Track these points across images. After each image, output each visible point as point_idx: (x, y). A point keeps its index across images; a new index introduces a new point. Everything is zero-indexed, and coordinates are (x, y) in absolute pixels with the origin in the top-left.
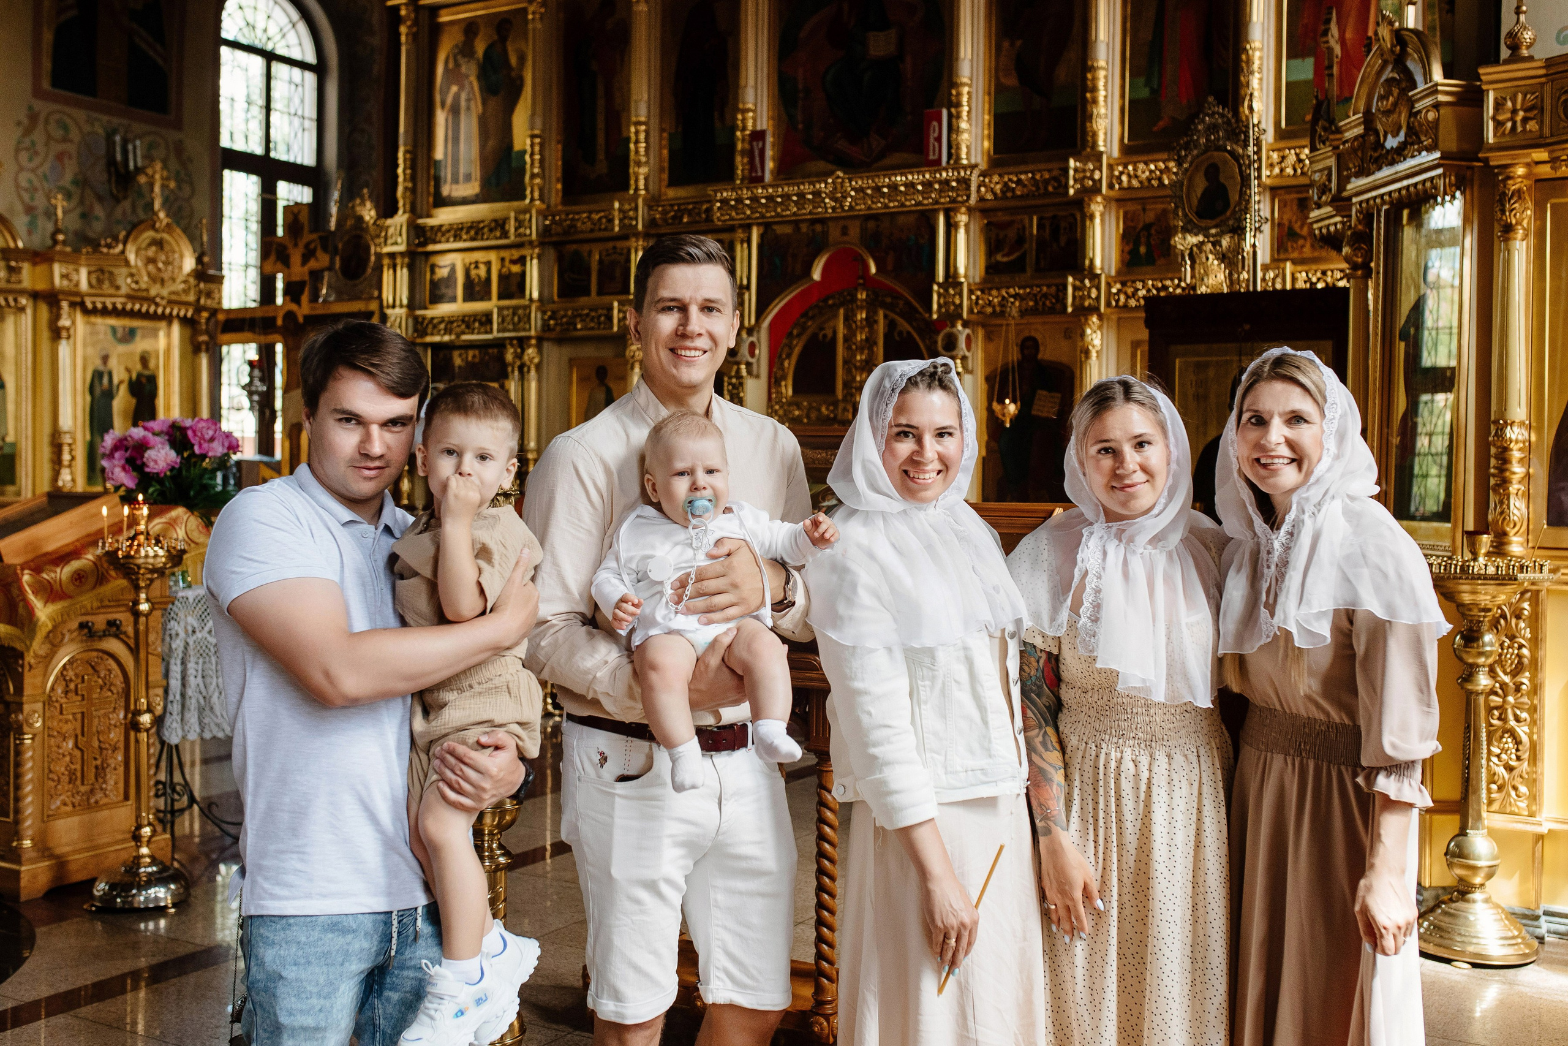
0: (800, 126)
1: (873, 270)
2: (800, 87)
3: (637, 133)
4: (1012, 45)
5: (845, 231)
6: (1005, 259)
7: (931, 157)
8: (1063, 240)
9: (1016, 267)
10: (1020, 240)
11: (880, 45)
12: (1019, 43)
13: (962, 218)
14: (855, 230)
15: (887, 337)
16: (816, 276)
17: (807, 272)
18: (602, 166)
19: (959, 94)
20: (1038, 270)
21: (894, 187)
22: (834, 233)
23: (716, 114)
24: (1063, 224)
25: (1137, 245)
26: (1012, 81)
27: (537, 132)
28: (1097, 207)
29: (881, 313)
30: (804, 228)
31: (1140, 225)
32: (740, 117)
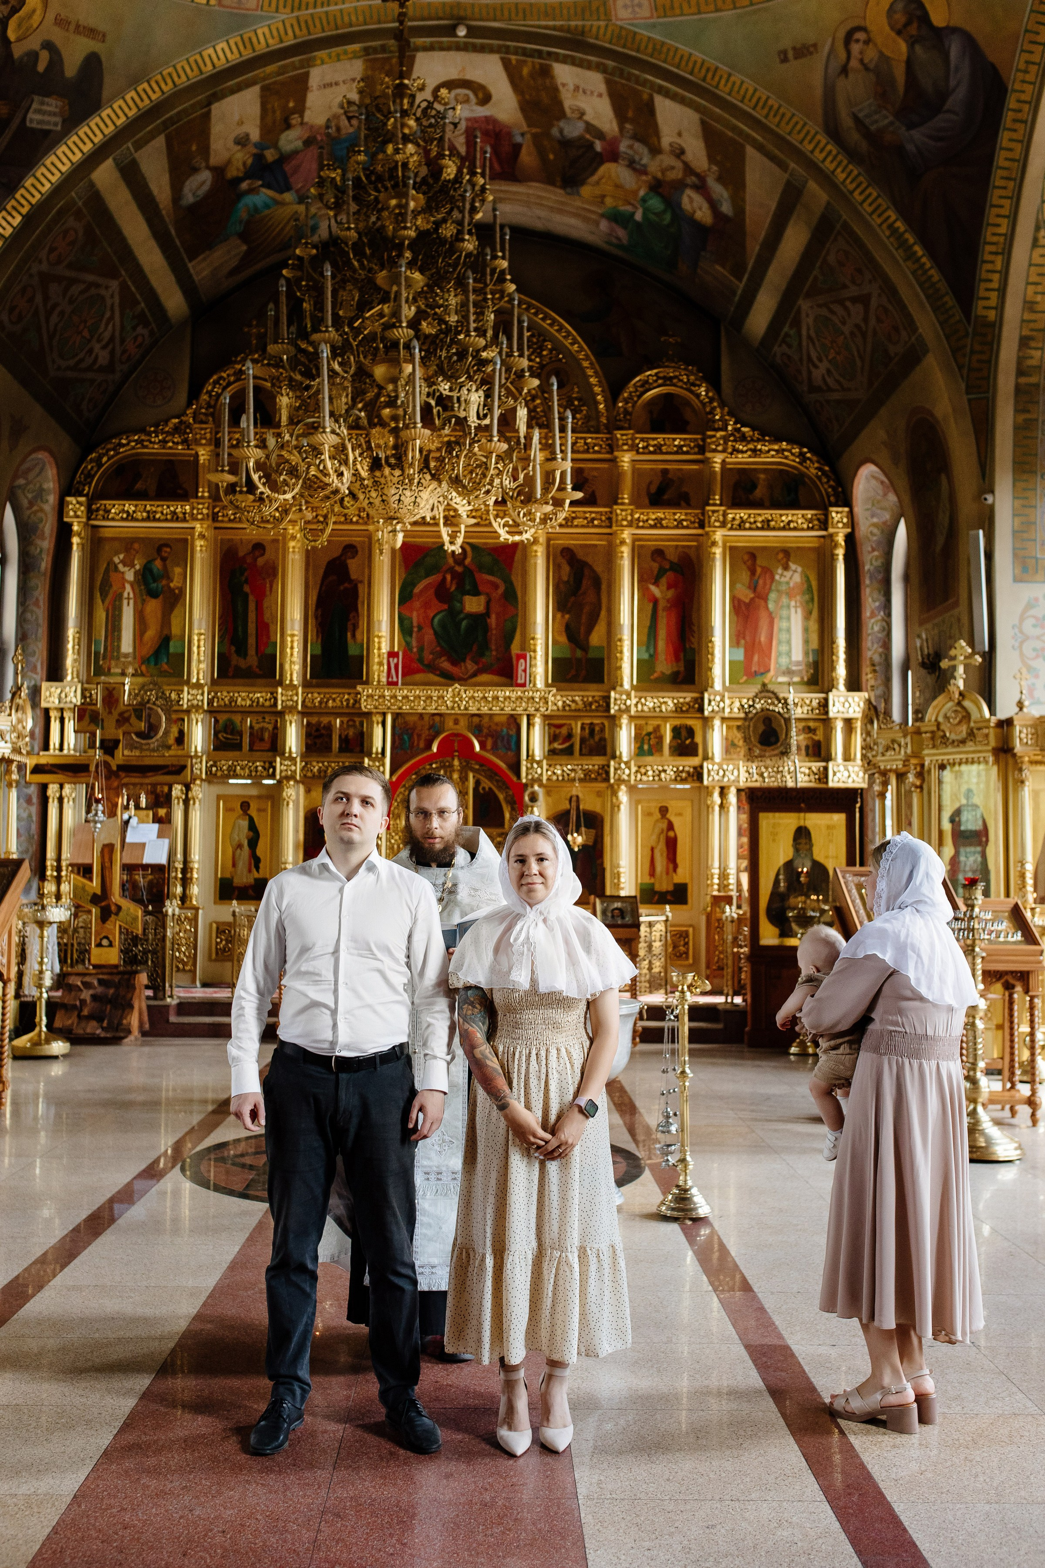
0: (415, 650)
1: (477, 748)
2: (415, 624)
3: (292, 642)
4: (563, 616)
5: (456, 722)
6: (560, 747)
7: (519, 681)
8: (597, 738)
9: (569, 752)
10: (570, 736)
11: (473, 605)
12: (567, 616)
13: (538, 721)
14: (463, 722)
15: (476, 789)
16: (435, 749)
17: (429, 746)
18: (252, 659)
19: (535, 645)
20: (581, 754)
21: (496, 698)
22: (450, 723)
23: (349, 635)
24: (597, 728)
25: (642, 743)
26: (563, 639)
27: (203, 631)
28: (624, 721)
29: (471, 775)
30: (426, 718)
31: (644, 733)
32: (376, 640)
